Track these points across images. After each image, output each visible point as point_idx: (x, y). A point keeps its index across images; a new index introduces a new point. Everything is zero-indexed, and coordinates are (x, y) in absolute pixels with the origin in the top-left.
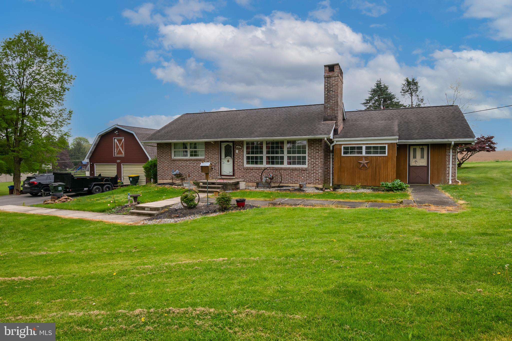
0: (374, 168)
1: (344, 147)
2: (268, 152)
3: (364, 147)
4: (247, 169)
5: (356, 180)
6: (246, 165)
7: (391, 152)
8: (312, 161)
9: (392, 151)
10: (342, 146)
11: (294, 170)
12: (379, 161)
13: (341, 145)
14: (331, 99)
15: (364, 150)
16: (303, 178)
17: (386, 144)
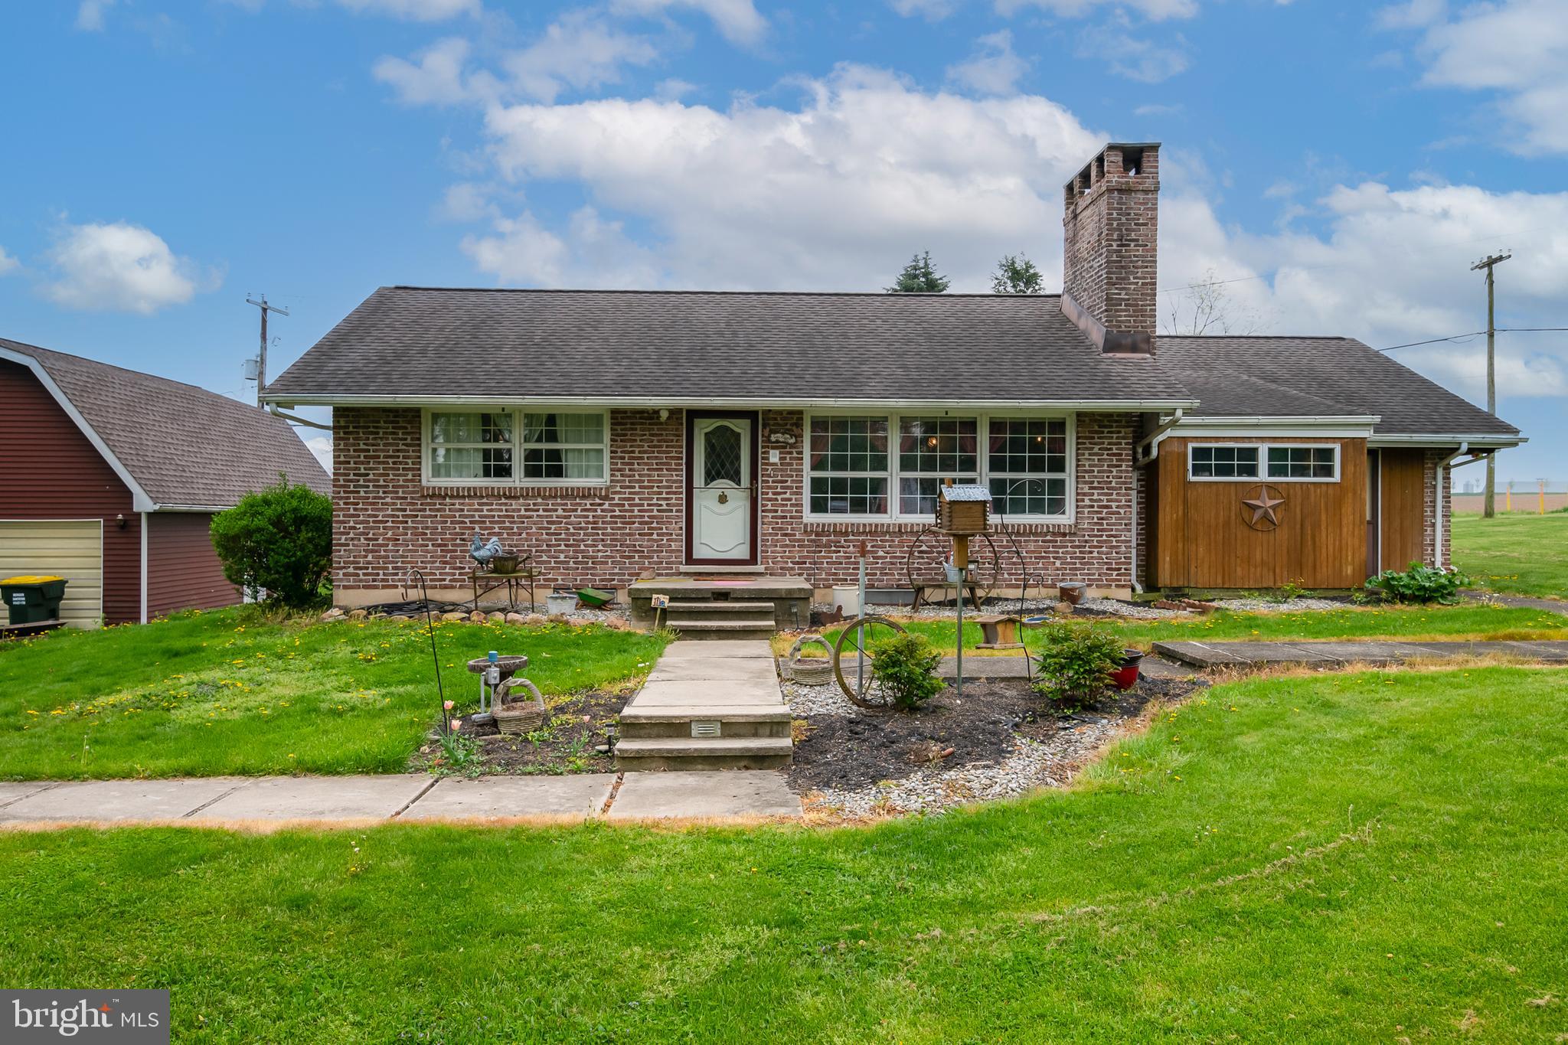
0: (1298, 526)
1: (1195, 450)
2: (906, 464)
3: (1263, 450)
4: (822, 531)
5: (1239, 569)
6: (810, 517)
7: (1351, 468)
8: (1095, 497)
9: (1355, 466)
10: (1190, 446)
11: (1024, 534)
12: (1312, 498)
13: (1185, 440)
14: (1133, 273)
15: (1263, 462)
16: (1058, 564)
17: (1334, 439)
